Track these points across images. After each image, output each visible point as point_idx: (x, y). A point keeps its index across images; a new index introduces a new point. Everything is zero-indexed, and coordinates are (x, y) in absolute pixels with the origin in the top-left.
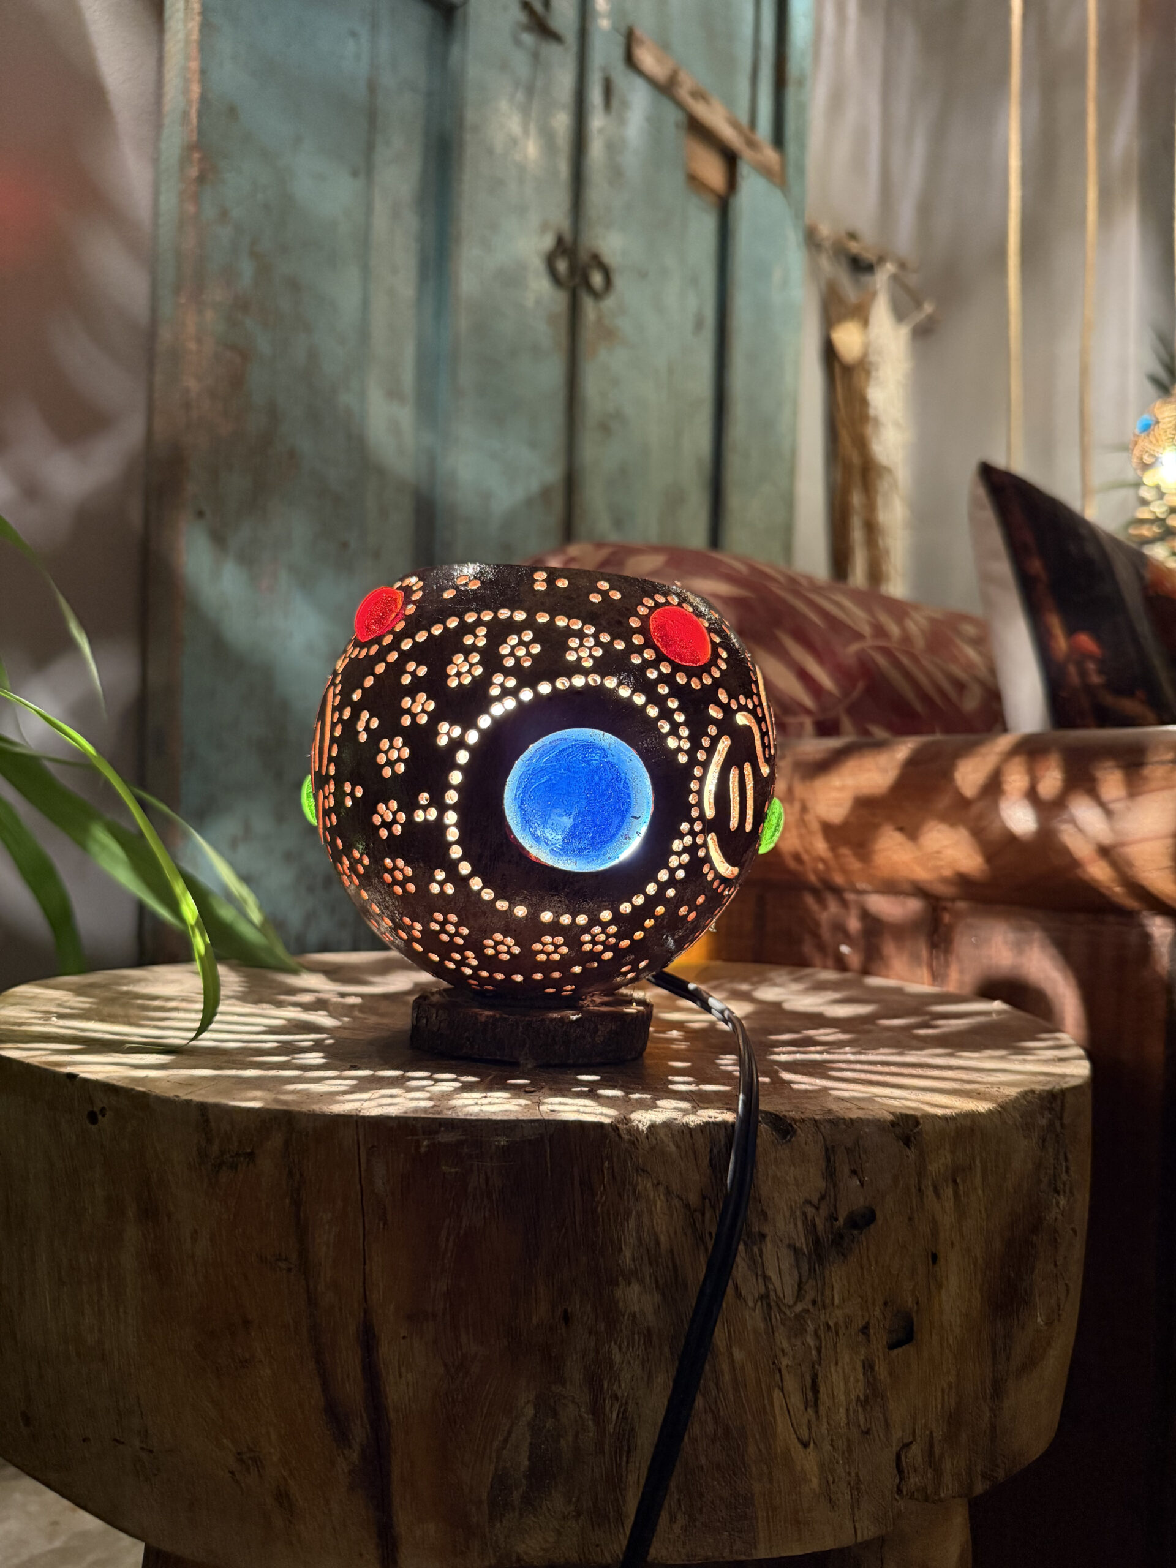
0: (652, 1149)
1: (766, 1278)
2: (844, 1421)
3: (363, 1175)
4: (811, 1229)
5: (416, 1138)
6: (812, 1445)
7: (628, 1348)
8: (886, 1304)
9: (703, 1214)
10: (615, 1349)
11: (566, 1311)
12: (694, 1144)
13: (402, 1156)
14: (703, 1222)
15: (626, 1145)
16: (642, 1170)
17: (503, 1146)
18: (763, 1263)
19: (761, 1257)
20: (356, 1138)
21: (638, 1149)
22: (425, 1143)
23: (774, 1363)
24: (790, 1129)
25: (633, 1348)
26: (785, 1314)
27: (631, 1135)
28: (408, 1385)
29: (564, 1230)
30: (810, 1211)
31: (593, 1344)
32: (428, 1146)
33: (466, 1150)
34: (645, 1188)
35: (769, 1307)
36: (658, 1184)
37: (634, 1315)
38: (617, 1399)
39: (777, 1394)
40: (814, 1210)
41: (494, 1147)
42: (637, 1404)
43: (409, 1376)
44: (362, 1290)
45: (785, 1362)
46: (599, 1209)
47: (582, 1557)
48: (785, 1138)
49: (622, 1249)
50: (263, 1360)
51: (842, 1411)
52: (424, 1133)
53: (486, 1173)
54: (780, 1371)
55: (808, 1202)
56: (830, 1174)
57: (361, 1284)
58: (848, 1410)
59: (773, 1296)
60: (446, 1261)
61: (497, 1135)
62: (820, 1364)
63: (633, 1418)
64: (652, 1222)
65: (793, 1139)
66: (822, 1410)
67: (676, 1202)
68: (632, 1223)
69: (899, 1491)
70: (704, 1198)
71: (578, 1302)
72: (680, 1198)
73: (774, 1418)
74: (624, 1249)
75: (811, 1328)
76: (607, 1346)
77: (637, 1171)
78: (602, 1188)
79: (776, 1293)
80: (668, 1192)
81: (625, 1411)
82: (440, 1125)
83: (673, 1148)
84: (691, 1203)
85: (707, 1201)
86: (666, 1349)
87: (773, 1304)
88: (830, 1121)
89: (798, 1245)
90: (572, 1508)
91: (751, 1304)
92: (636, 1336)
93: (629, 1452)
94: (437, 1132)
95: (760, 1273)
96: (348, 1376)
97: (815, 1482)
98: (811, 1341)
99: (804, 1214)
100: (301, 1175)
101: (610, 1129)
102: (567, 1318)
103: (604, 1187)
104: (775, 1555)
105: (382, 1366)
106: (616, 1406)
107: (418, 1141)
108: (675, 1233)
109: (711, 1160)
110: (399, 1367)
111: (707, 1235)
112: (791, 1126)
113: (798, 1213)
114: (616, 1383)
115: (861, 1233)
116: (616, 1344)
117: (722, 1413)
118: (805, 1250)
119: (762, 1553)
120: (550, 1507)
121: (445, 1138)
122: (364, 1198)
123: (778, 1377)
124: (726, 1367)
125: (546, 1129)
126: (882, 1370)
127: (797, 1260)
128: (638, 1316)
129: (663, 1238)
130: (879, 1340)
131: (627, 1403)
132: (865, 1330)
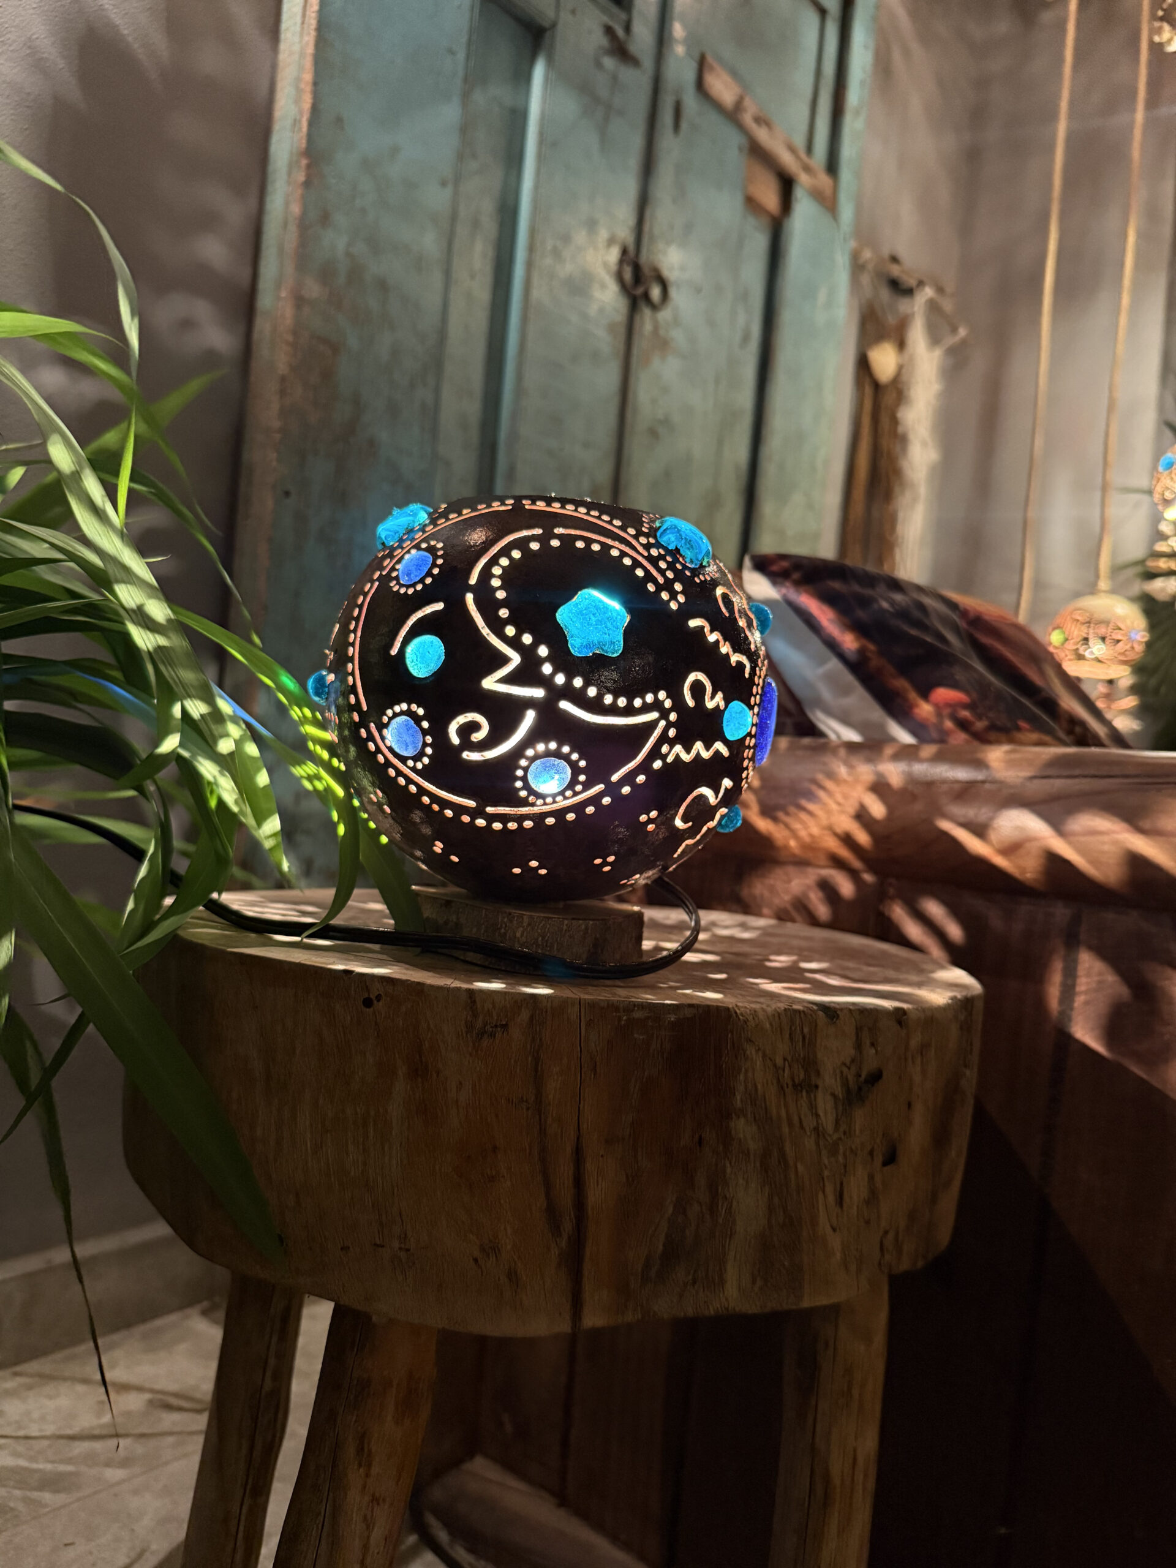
0: (757, 1026)
1: (817, 1116)
2: (856, 1213)
3: (582, 1041)
4: (845, 1083)
5: (618, 1014)
6: (838, 1230)
7: (735, 1163)
8: (883, 1135)
9: (784, 1071)
10: (728, 1165)
11: (700, 1138)
12: (780, 1023)
13: (609, 1027)
14: (784, 1076)
15: (742, 1022)
16: (749, 1040)
17: (672, 1021)
18: (816, 1104)
19: (815, 1100)
20: (579, 1014)
21: (748, 1026)
22: (625, 1018)
23: (820, 1174)
24: (835, 1014)
25: (738, 1162)
26: (827, 1140)
27: (743, 1016)
28: (602, 1189)
29: (703, 1080)
30: (845, 1070)
31: (714, 1160)
32: (626, 1020)
33: (650, 1024)
34: (751, 1053)
35: (818, 1135)
36: (759, 1049)
37: (740, 1141)
38: (726, 1198)
39: (821, 1195)
40: (847, 1070)
41: (667, 1022)
42: (738, 1202)
43: (604, 1183)
44: (577, 1122)
45: (826, 1173)
46: (724, 1066)
47: (695, 1310)
48: (833, 1020)
49: (734, 1094)
50: (505, 1175)
51: (855, 1208)
52: (624, 1012)
53: (661, 1039)
54: (823, 1179)
55: (844, 1064)
56: (859, 1046)
57: (577, 1118)
58: (858, 1207)
59: (821, 1128)
60: (633, 1101)
61: (669, 1014)
62: (845, 1176)
63: (735, 1213)
64: (754, 1075)
65: (838, 1021)
66: (845, 1208)
67: (768, 1061)
68: (742, 1077)
69: (880, 1264)
70: (785, 1059)
71: (708, 1130)
72: (771, 1060)
73: (818, 1210)
74: (736, 1094)
75: (841, 1151)
76: (723, 1162)
77: (747, 1041)
78: (726, 1052)
79: (822, 1124)
80: (764, 1056)
81: (731, 1207)
82: (635, 1005)
83: (768, 1026)
84: (777, 1062)
85: (786, 1062)
86: (758, 1164)
87: (820, 1133)
88: (859, 1010)
89: (836, 1093)
90: (690, 1277)
91: (809, 1133)
92: (741, 1155)
93: (731, 1234)
94: (633, 1011)
95: (814, 1111)
96: (564, 1184)
97: (838, 1255)
98: (841, 1159)
99: (842, 1072)
100: (541, 1039)
101: (733, 1012)
102: (700, 1142)
103: (728, 1051)
104: (813, 1305)
105: (587, 1177)
106: (725, 1205)
107: (620, 1019)
108: (767, 1084)
109: (790, 1034)
110: (597, 1177)
111: (785, 1085)
112: (836, 1012)
113: (838, 1071)
114: (727, 1188)
115: (873, 1086)
116: (728, 1159)
117: (789, 1208)
118: (840, 1095)
119: (806, 1304)
120: (674, 1277)
121: (638, 1015)
122: (582, 1057)
123: (822, 1184)
124: (793, 1176)
125: (698, 1010)
126: (878, 1178)
127: (836, 1103)
128: (742, 1140)
129: (759, 1087)
130: (879, 1159)
131: (732, 1202)
132: (871, 1153)
